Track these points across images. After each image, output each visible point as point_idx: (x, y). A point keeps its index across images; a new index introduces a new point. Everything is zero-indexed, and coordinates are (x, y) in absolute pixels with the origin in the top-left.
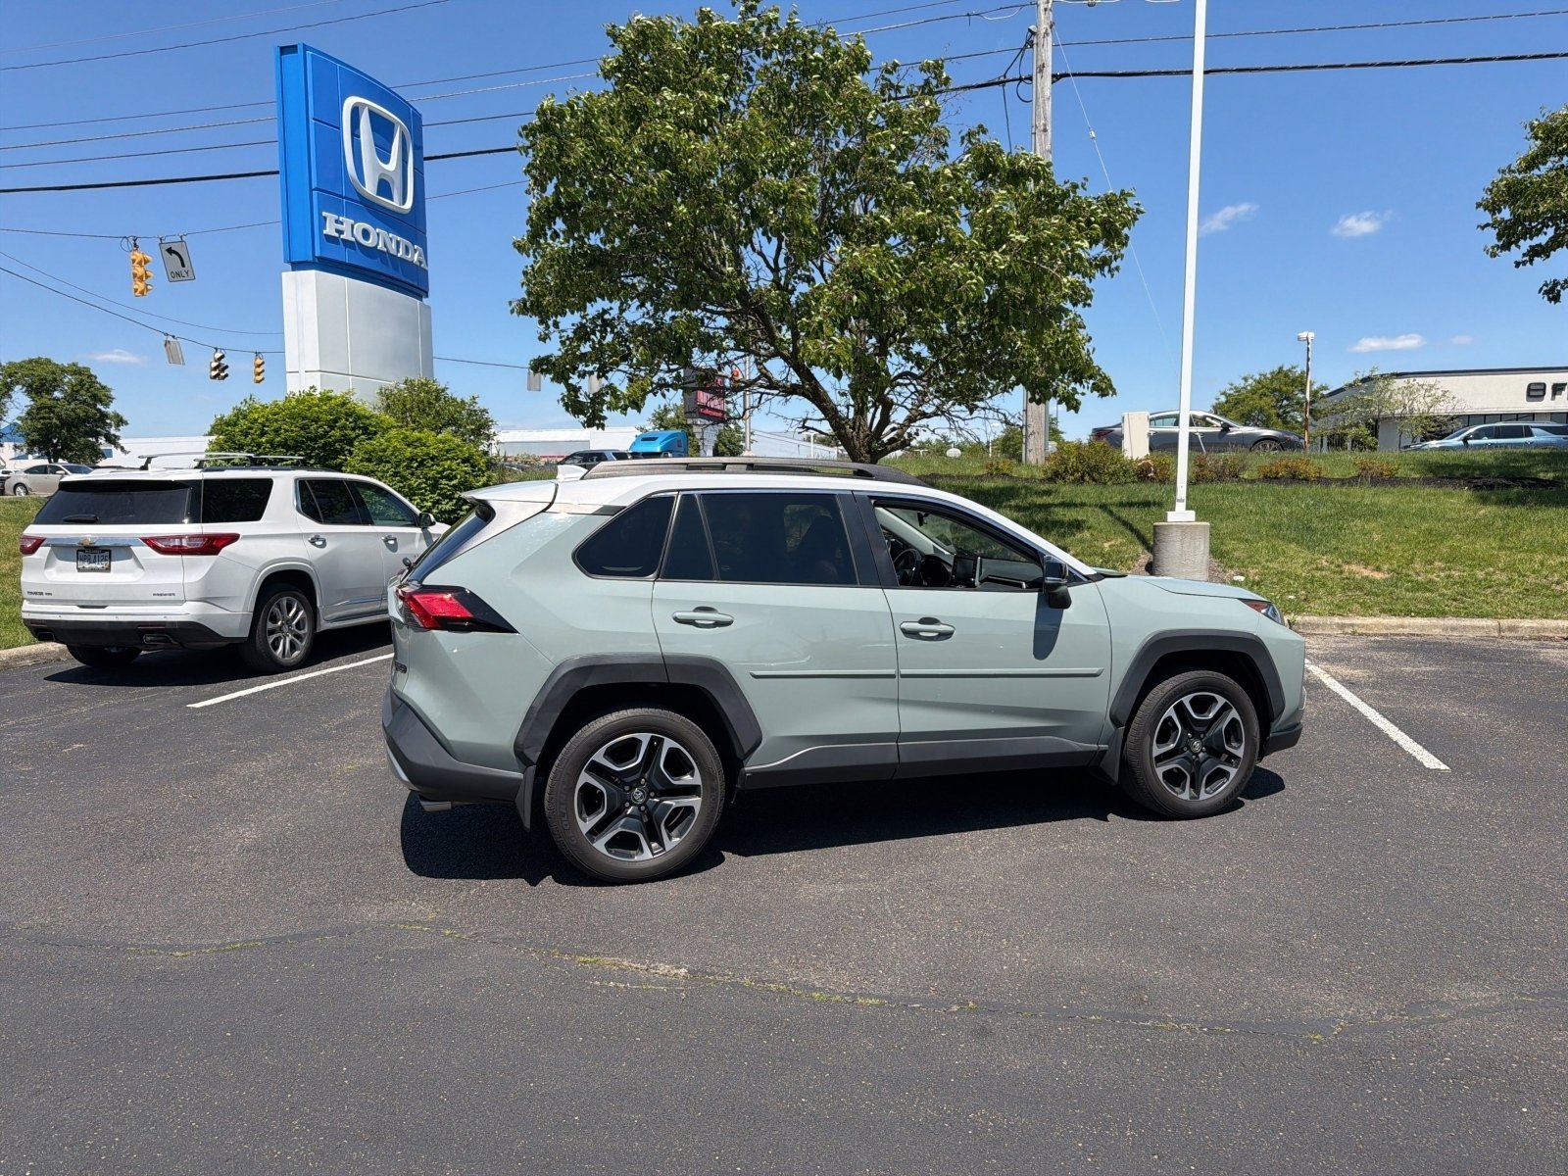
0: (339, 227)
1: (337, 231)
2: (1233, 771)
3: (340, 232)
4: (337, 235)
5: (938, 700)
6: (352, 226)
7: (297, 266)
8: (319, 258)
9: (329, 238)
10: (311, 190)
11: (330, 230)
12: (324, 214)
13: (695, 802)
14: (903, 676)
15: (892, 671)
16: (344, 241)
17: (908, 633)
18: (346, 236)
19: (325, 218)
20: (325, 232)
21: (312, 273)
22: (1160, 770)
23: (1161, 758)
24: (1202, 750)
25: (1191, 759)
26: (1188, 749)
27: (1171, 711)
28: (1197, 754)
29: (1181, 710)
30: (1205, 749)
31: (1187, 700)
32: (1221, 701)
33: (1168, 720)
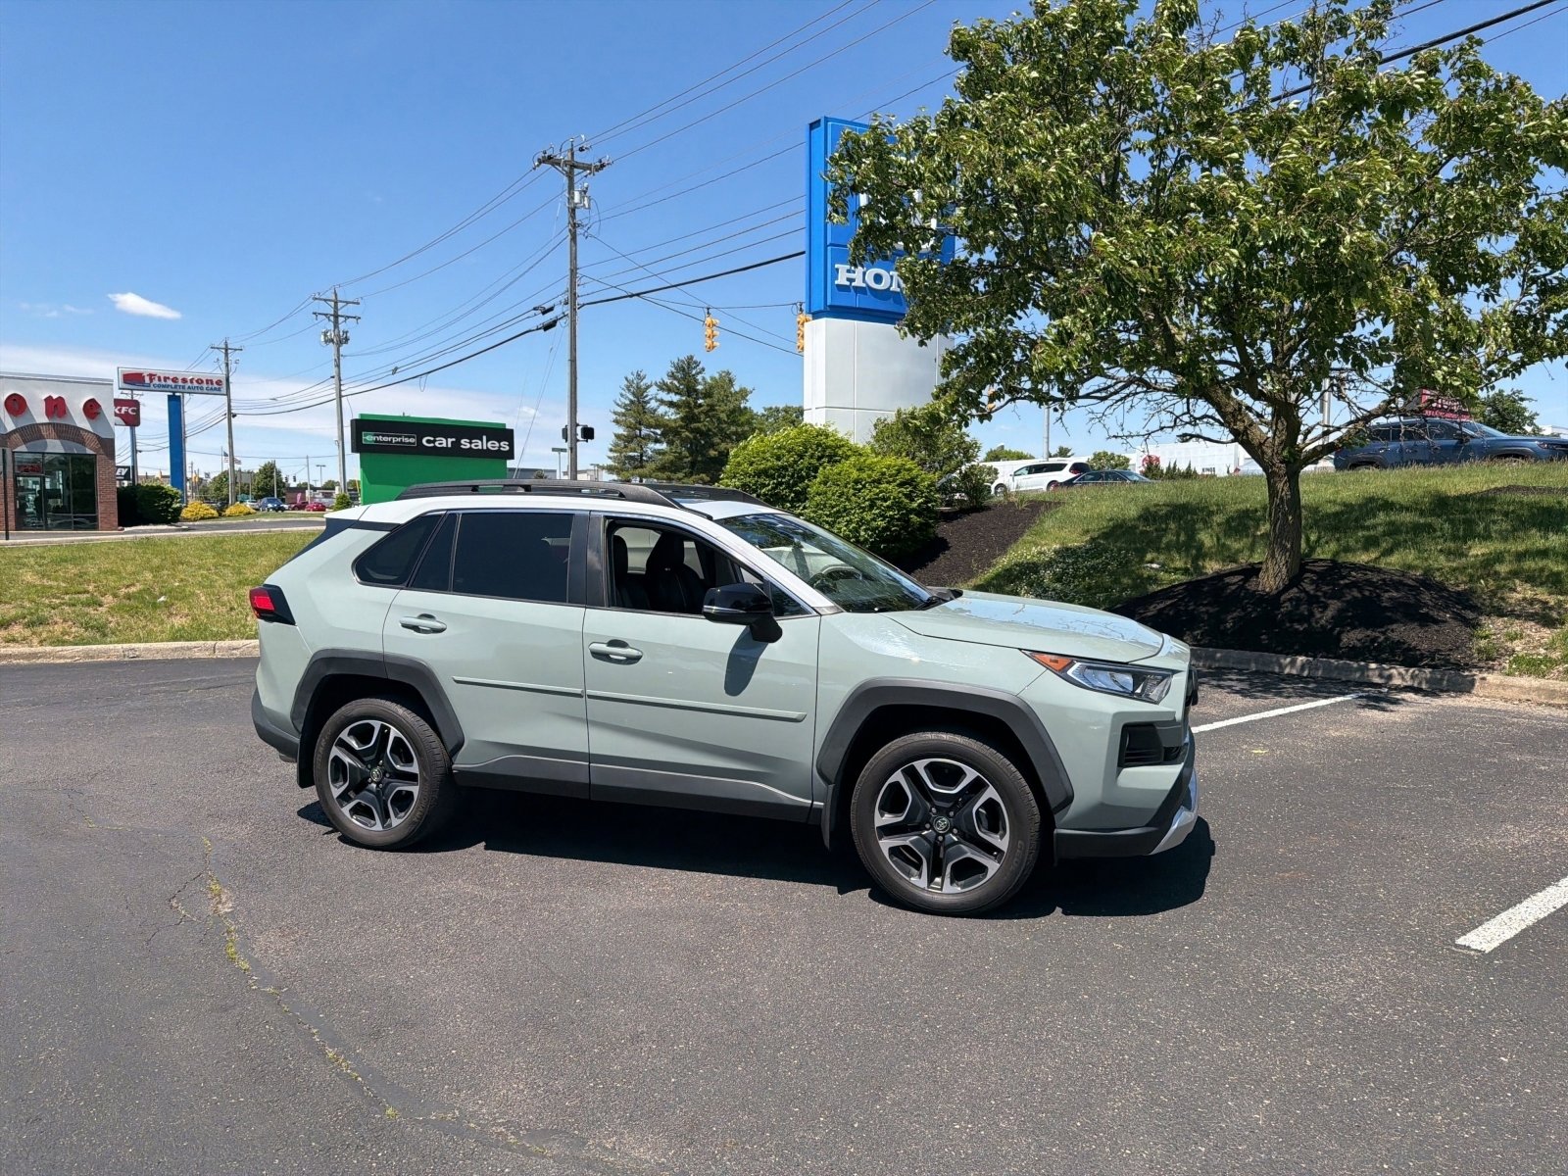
0: (851, 276)
1: (848, 280)
2: (993, 866)
3: (851, 280)
4: (848, 283)
6: (864, 274)
7: (816, 315)
8: (830, 306)
9: (841, 288)
10: (826, 246)
11: (842, 280)
12: (836, 266)
13: (415, 790)
14: (590, 697)
15: (578, 691)
16: (856, 288)
17: (597, 655)
18: (858, 283)
19: (837, 270)
20: (836, 282)
21: (823, 321)
22: (886, 844)
23: (889, 831)
24: (951, 831)
25: (932, 840)
26: (932, 827)
27: (898, 777)
28: (943, 835)
29: (912, 775)
30: (955, 831)
31: (920, 765)
32: (971, 774)
33: (897, 785)
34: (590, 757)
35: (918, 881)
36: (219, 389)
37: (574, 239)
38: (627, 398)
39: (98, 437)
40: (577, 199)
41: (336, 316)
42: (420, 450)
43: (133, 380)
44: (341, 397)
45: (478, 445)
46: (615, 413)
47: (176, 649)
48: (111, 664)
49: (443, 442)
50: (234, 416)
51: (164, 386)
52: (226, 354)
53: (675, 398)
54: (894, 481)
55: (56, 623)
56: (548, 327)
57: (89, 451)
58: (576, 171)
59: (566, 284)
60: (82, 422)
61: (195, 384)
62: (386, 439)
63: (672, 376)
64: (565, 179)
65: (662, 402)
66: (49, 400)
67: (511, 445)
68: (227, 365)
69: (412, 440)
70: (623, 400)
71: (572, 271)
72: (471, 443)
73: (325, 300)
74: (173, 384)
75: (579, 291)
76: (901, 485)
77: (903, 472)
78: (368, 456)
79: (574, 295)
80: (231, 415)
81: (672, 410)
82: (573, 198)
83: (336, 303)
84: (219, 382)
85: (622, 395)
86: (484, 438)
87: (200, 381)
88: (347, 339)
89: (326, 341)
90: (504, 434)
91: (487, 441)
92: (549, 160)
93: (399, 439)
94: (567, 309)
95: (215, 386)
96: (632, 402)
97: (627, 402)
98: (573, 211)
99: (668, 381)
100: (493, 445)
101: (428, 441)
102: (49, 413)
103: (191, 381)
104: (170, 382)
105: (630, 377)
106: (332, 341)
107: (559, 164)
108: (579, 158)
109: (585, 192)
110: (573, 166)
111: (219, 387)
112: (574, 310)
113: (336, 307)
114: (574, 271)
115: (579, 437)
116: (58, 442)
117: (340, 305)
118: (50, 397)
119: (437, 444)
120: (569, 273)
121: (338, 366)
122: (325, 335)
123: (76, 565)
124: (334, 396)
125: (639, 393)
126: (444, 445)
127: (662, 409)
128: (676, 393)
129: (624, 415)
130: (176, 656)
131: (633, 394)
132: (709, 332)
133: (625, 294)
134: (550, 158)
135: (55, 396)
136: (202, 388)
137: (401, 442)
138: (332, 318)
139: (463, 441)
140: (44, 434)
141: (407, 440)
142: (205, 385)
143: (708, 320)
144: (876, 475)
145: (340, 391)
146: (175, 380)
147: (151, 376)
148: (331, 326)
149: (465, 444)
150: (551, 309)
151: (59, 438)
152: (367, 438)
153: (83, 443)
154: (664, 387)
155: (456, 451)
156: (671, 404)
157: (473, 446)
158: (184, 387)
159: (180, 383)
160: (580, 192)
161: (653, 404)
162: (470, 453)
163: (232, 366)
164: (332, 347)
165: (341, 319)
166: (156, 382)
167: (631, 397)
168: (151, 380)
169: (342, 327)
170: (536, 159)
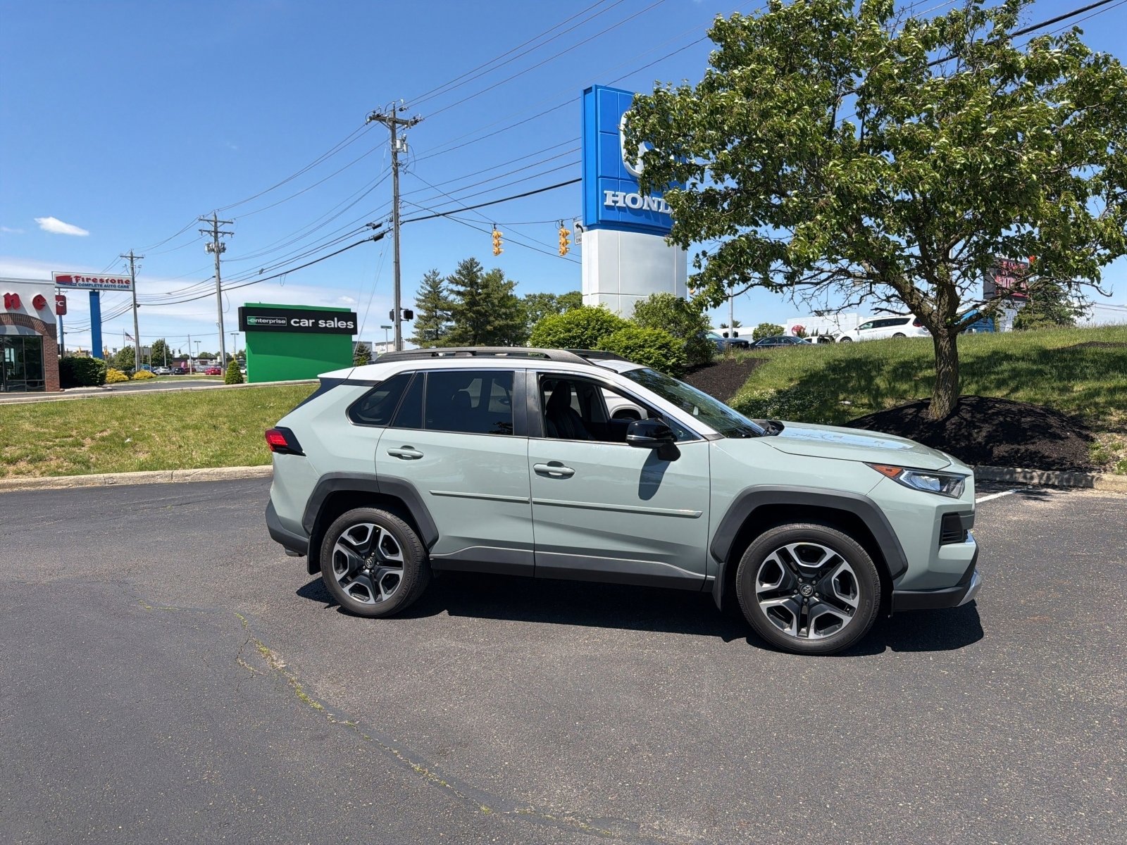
0: (615, 199)
1: (613, 202)
2: (846, 619)
3: (615, 202)
4: (613, 204)
5: (563, 523)
6: (625, 197)
7: (590, 227)
8: (601, 221)
9: (608, 207)
10: (597, 178)
11: (609, 202)
12: (605, 192)
13: (400, 573)
14: (535, 503)
15: (526, 499)
16: (619, 207)
17: (539, 472)
18: (621, 204)
19: (606, 195)
20: (605, 204)
21: (596, 232)
22: (765, 604)
23: (767, 595)
24: (814, 595)
25: (800, 602)
26: (799, 592)
27: (773, 556)
28: (808, 598)
29: (785, 555)
30: (817, 594)
31: (791, 548)
32: (830, 553)
33: (773, 563)
34: (535, 547)
35: (790, 631)
36: (128, 287)
37: (396, 174)
38: (426, 289)
39: (44, 323)
40: (398, 145)
41: (216, 232)
42: (289, 329)
43: (64, 281)
44: (220, 291)
45: (332, 324)
46: (418, 300)
47: (143, 477)
48: (97, 489)
49: (306, 323)
50: (139, 306)
51: (87, 285)
52: (132, 261)
53: (462, 289)
54: (654, 345)
55: (51, 460)
56: (377, 238)
57: (37, 334)
58: (397, 125)
59: (391, 207)
60: (32, 312)
61: (110, 283)
62: (264, 321)
63: (460, 273)
64: (389, 131)
65: (452, 291)
66: (7, 296)
67: (355, 324)
68: (133, 269)
69: (283, 322)
70: (423, 291)
71: (395, 197)
72: (326, 323)
73: (208, 221)
74: (93, 284)
75: (400, 212)
76: (660, 348)
77: (660, 339)
78: (251, 333)
79: (397, 215)
80: (136, 305)
81: (459, 298)
82: (395, 145)
83: (216, 223)
84: (127, 282)
85: (422, 287)
86: (336, 319)
87: (113, 281)
88: (224, 249)
89: (209, 251)
90: (350, 316)
91: (338, 321)
92: (378, 117)
93: (274, 321)
94: (392, 225)
95: (125, 284)
96: (430, 292)
97: (427, 292)
98: (395, 154)
99: (457, 277)
100: (342, 324)
101: (295, 322)
102: (7, 306)
103: (107, 281)
104: (91, 282)
105: (428, 274)
106: (213, 250)
107: (385, 120)
108: (399, 116)
109: (404, 141)
110: (395, 122)
111: (126, 285)
112: (397, 226)
113: (216, 226)
114: (396, 198)
115: (402, 318)
116: (14, 327)
117: (219, 224)
118: (8, 294)
119: (301, 324)
120: (393, 199)
121: (218, 268)
122: (208, 247)
123: (61, 417)
124: (215, 291)
125: (435, 285)
126: (307, 325)
127: (452, 297)
128: (462, 285)
129: (424, 301)
130: (143, 481)
131: (431, 286)
132: (496, 241)
133: (434, 214)
134: (378, 116)
135: (11, 294)
136: (115, 286)
137: (276, 323)
138: (213, 234)
139: (320, 322)
140: (4, 321)
141: (280, 322)
142: (117, 284)
143: (495, 233)
144: (640, 342)
145: (220, 286)
146: (94, 280)
147: (77, 278)
148: (212, 239)
149: (322, 323)
150: (380, 225)
151: (15, 324)
152: (251, 320)
153: (33, 328)
154: (453, 281)
155: (315, 329)
156: (459, 293)
157: (327, 325)
158: (101, 286)
159: (99, 283)
160: (401, 141)
161: (445, 293)
162: (326, 330)
163: (136, 270)
164: (213, 255)
165: (219, 235)
166: (81, 282)
167: (429, 289)
168: (77, 281)
169: (221, 240)
170: (368, 117)
